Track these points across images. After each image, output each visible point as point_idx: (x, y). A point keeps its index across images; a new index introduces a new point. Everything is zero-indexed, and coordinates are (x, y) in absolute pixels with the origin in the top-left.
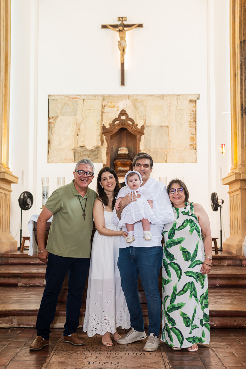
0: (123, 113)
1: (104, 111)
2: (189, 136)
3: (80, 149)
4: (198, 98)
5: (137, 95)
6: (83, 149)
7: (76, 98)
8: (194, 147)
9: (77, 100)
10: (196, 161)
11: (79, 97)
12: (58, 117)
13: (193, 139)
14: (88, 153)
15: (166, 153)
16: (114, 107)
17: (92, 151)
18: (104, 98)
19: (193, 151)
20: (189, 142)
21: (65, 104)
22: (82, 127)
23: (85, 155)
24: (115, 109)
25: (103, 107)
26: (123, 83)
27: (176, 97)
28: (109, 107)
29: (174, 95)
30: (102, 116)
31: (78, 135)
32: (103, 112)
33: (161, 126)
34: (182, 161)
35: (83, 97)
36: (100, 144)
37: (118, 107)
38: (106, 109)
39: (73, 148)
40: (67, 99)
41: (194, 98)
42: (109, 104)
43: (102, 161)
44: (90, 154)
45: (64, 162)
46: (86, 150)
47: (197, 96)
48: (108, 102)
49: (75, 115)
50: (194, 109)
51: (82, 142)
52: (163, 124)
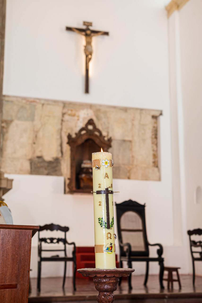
0: (91, 122)
1: (64, 119)
2: (152, 153)
3: (37, 159)
4: (161, 114)
5: (101, 106)
6: (40, 160)
7: (34, 102)
8: (156, 164)
9: (35, 104)
10: (160, 179)
11: (38, 101)
12: (11, 121)
13: (156, 156)
14: (46, 164)
15: (129, 169)
16: (74, 115)
17: (50, 163)
18: (65, 104)
19: (156, 169)
20: (151, 159)
21: (22, 107)
22: (40, 134)
23: (42, 167)
24: (76, 118)
25: (63, 114)
26: (87, 91)
27: (139, 111)
28: (70, 115)
29: (137, 109)
30: (62, 124)
31: (34, 143)
32: (62, 120)
33: (124, 141)
34: (146, 178)
35: (42, 102)
36: (60, 155)
37: (78, 116)
38: (66, 117)
39: (29, 157)
40: (24, 101)
41: (157, 114)
42: (70, 112)
43: (61, 175)
44: (48, 166)
45: (19, 173)
46: (44, 161)
47: (159, 113)
48: (68, 110)
49: (33, 120)
50: (155, 125)
51: (41, 151)
52: (127, 138)
